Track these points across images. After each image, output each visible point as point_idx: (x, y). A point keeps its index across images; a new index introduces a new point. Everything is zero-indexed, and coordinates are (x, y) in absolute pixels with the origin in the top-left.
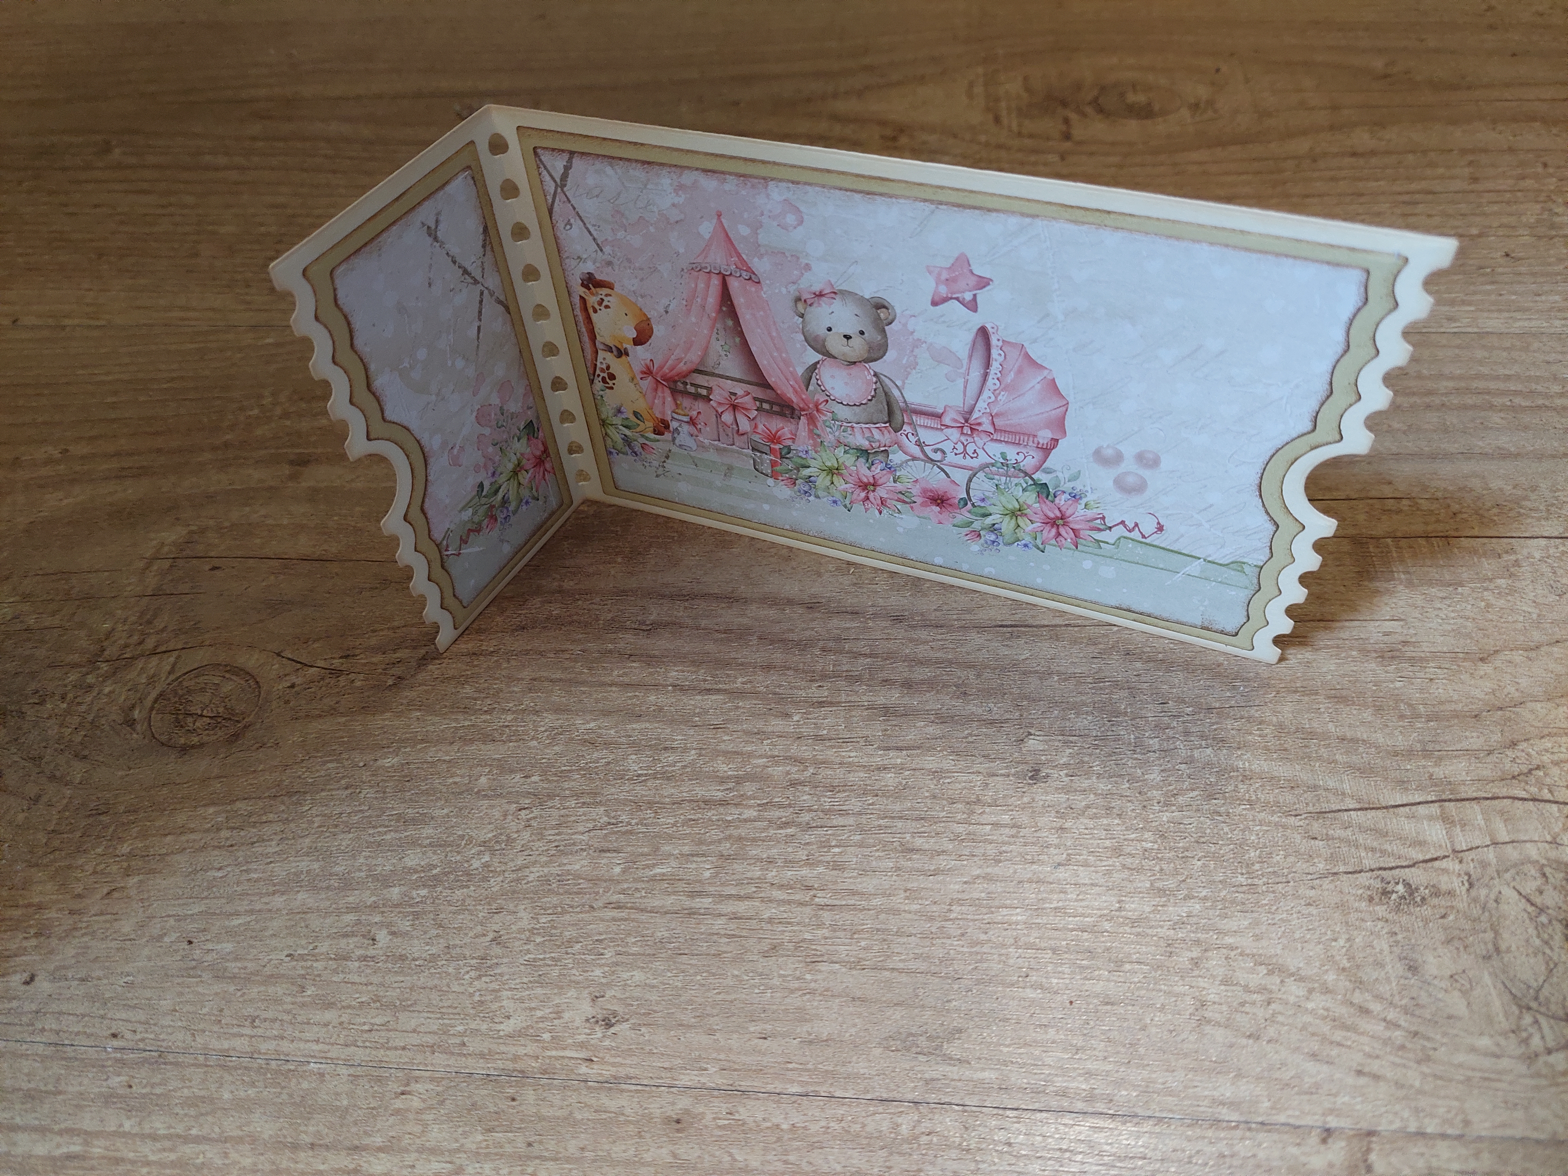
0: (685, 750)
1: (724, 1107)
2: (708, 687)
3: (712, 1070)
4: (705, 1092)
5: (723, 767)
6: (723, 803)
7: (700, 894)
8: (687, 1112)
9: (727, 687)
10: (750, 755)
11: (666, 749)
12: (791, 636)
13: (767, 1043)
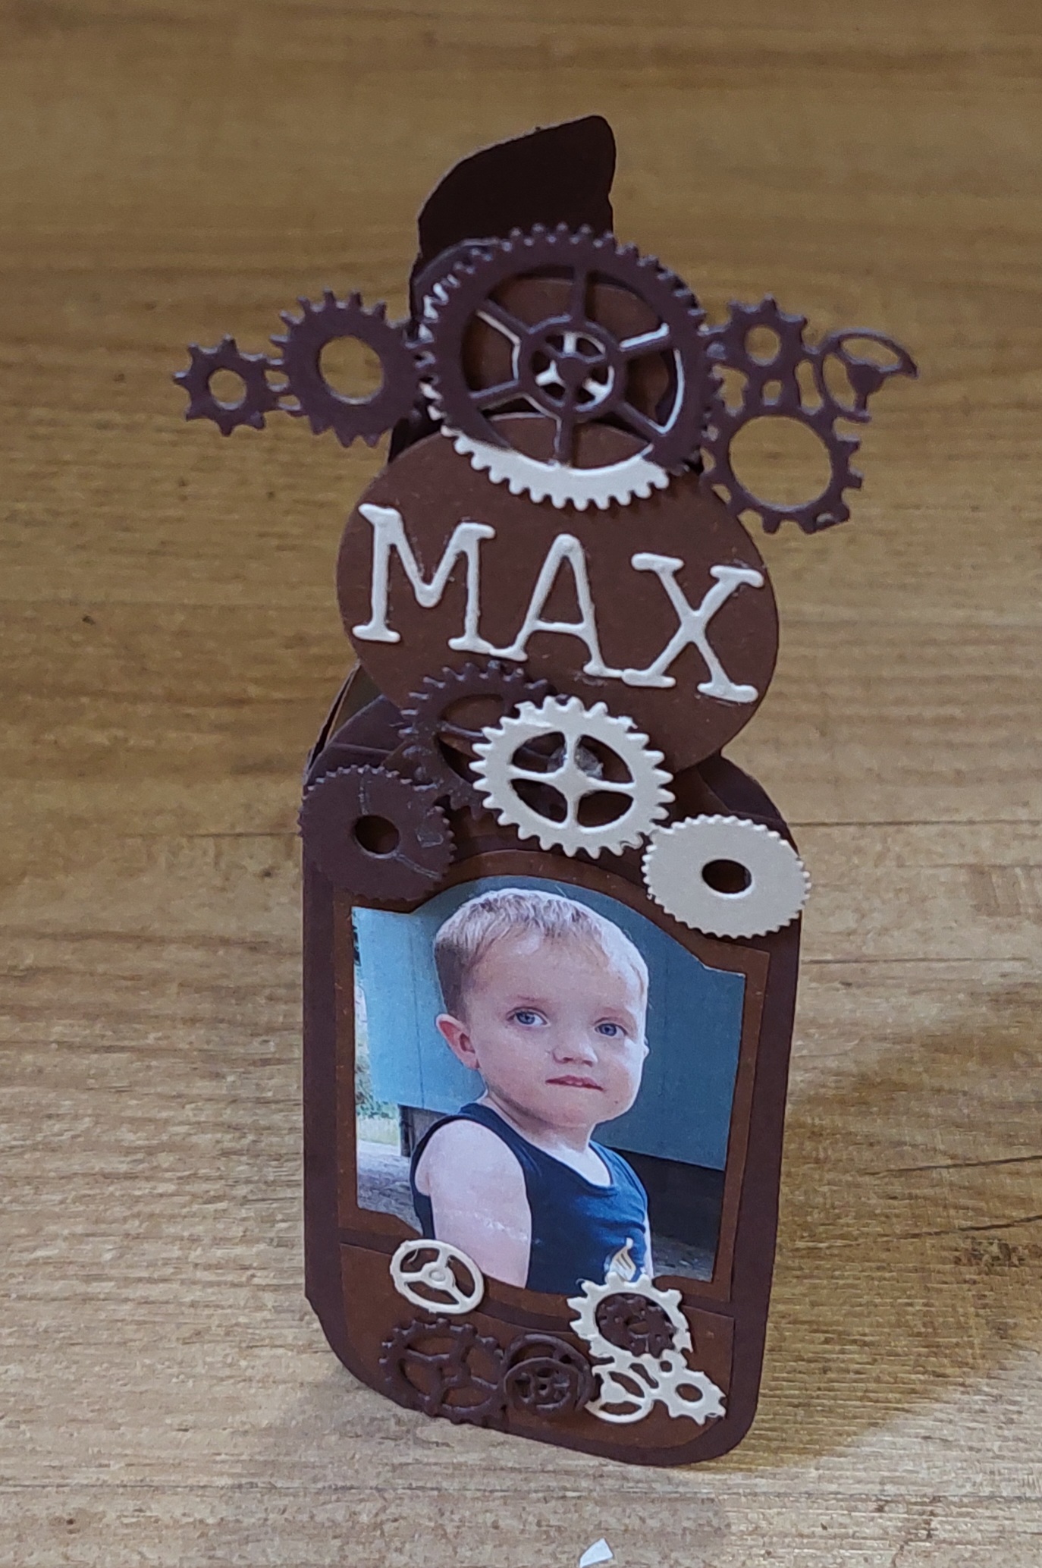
0: (76, 1117)
1: (131, 1505)
2: (106, 1043)
3: (115, 1466)
4: (107, 1490)
5: (128, 1136)
6: (130, 1176)
7: (98, 1278)
8: (81, 1511)
9: (133, 1043)
10: (166, 1122)
11: (50, 1117)
12: (225, 983)
13: (189, 1434)
